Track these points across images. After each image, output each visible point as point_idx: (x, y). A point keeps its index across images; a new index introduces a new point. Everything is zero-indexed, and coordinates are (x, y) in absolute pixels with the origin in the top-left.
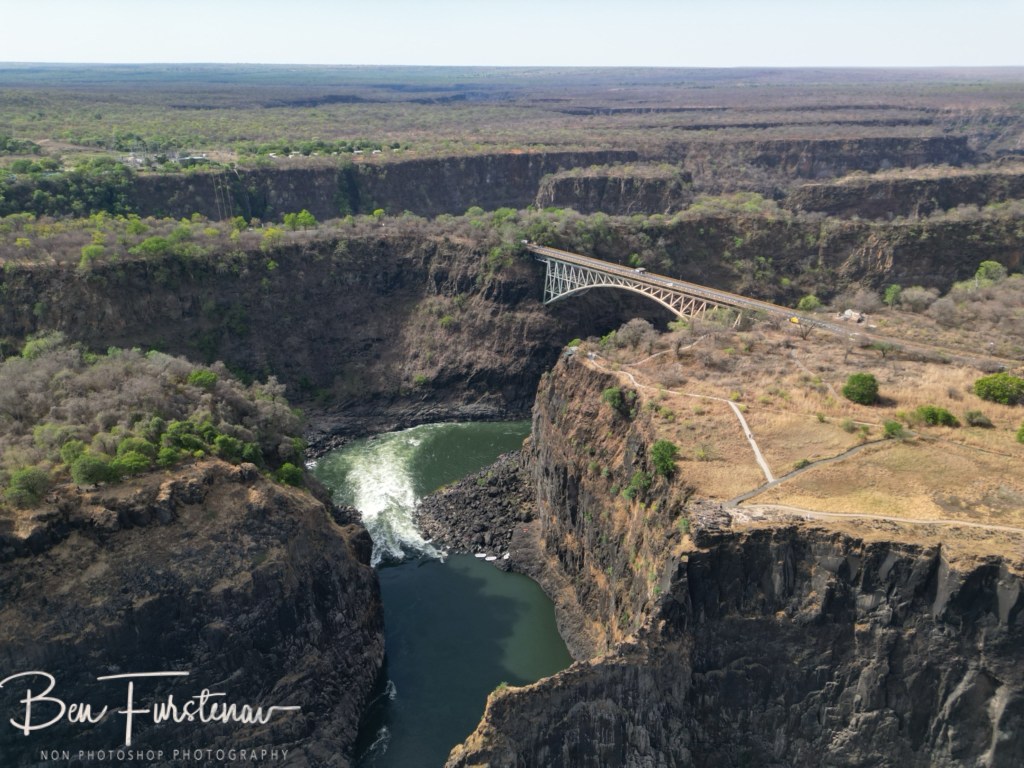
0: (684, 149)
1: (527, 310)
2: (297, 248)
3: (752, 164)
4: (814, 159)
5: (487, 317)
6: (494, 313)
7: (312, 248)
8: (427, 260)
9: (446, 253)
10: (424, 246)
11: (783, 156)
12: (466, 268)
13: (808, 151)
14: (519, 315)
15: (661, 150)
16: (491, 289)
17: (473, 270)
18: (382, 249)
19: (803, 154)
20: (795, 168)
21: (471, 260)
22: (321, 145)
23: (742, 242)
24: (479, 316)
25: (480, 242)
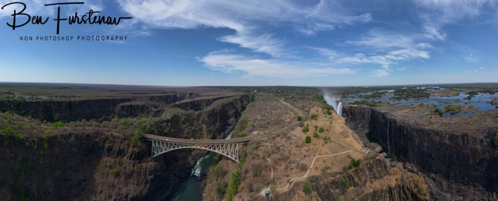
0: (136, 98)
1: (146, 162)
2: (56, 137)
3: (149, 100)
5: (131, 168)
6: (134, 166)
7: (62, 137)
8: (104, 142)
9: (112, 139)
10: (103, 137)
11: (154, 99)
12: (120, 146)
13: (158, 98)
14: (144, 165)
15: (132, 98)
16: (131, 155)
17: (123, 146)
18: (87, 138)
20: (156, 101)
21: (121, 142)
22: (64, 96)
23: (182, 120)
24: (128, 168)
25: (124, 134)
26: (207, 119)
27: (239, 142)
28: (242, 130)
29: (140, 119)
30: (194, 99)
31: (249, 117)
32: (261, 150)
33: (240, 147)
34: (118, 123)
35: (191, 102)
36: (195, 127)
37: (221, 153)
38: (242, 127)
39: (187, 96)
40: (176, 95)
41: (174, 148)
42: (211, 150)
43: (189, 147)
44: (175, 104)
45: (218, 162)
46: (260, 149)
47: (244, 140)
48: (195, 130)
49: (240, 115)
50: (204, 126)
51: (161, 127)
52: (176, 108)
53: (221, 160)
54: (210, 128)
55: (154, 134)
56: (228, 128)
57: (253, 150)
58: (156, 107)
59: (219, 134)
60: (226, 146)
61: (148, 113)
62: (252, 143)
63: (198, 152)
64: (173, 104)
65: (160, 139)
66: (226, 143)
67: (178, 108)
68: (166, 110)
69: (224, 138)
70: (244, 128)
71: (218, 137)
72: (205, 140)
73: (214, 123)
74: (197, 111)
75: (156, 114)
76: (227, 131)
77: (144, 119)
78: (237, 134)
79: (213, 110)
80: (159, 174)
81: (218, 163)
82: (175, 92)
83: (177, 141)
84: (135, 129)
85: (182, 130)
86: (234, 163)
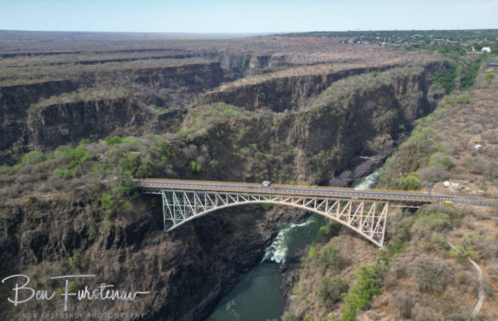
0: (92, 76)
1: (154, 244)
3: (136, 82)
4: (166, 77)
5: (117, 266)
6: (122, 259)
8: (14, 230)
9: (38, 214)
11: (150, 77)
12: (71, 224)
13: (162, 73)
14: (149, 252)
15: (78, 78)
17: (80, 223)
19: (160, 75)
20: (158, 83)
21: (73, 214)
23: (240, 137)
24: (106, 269)
25: (78, 191)
26: (307, 134)
27: (391, 202)
28: (406, 170)
29: (118, 142)
30: (273, 76)
31: (439, 139)
32: (460, 236)
33: (394, 213)
34: (47, 163)
35: (263, 84)
36: (275, 154)
37: (337, 219)
38: (411, 162)
39: (252, 66)
40: (218, 64)
41: (220, 203)
42: (315, 210)
43: (258, 201)
44: (216, 91)
45: (328, 237)
46: (456, 231)
47: (408, 199)
48: (274, 162)
49: (409, 129)
50: (299, 152)
51: (181, 156)
52: (221, 104)
53: (337, 235)
54: (315, 157)
55: (166, 176)
56: (364, 160)
57: (433, 229)
58: (160, 103)
59: (337, 174)
60: (355, 206)
61: (139, 122)
62: (435, 211)
63: (281, 212)
64: (209, 92)
65: (182, 187)
66: (355, 198)
67: (227, 102)
68: (190, 110)
69: (351, 184)
70: (414, 165)
71: (333, 180)
72: (299, 187)
73: (328, 146)
74: (282, 111)
75: (163, 123)
76: (361, 169)
77: (130, 140)
78: (389, 180)
79: (327, 110)
80: (188, 262)
81: (328, 241)
82: (213, 55)
83: (227, 189)
84: (108, 171)
85: (239, 163)
86: (370, 247)
